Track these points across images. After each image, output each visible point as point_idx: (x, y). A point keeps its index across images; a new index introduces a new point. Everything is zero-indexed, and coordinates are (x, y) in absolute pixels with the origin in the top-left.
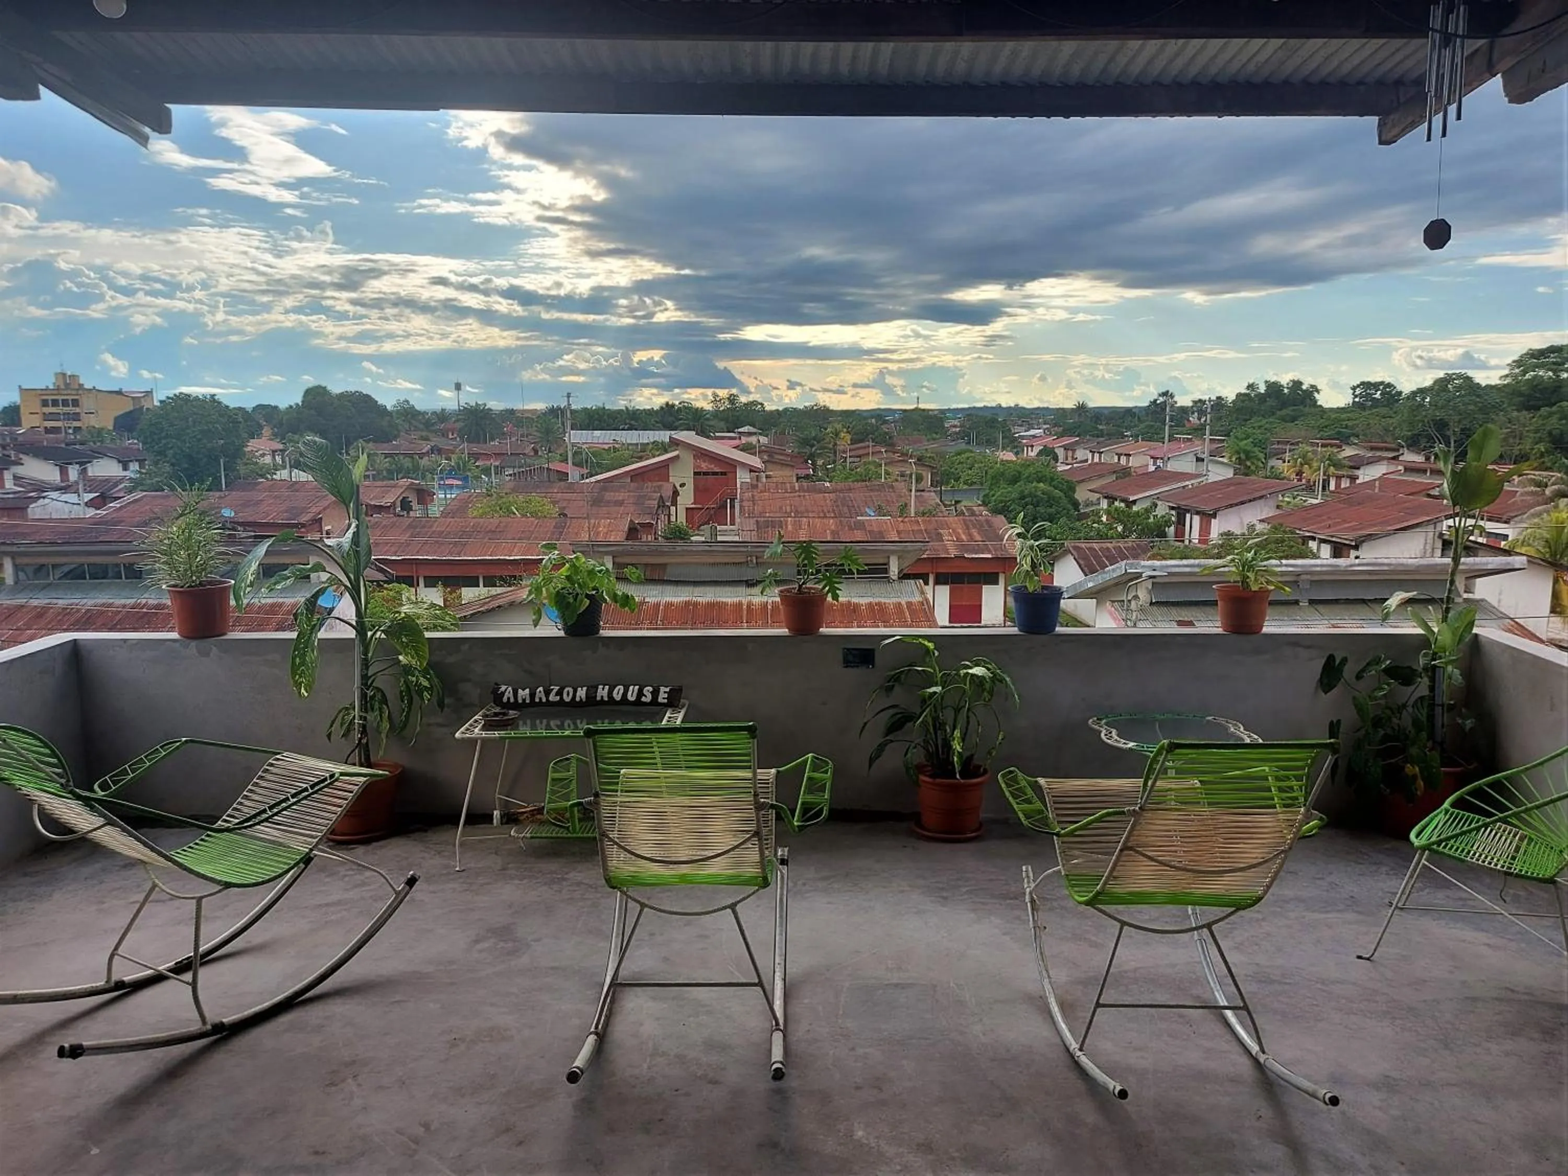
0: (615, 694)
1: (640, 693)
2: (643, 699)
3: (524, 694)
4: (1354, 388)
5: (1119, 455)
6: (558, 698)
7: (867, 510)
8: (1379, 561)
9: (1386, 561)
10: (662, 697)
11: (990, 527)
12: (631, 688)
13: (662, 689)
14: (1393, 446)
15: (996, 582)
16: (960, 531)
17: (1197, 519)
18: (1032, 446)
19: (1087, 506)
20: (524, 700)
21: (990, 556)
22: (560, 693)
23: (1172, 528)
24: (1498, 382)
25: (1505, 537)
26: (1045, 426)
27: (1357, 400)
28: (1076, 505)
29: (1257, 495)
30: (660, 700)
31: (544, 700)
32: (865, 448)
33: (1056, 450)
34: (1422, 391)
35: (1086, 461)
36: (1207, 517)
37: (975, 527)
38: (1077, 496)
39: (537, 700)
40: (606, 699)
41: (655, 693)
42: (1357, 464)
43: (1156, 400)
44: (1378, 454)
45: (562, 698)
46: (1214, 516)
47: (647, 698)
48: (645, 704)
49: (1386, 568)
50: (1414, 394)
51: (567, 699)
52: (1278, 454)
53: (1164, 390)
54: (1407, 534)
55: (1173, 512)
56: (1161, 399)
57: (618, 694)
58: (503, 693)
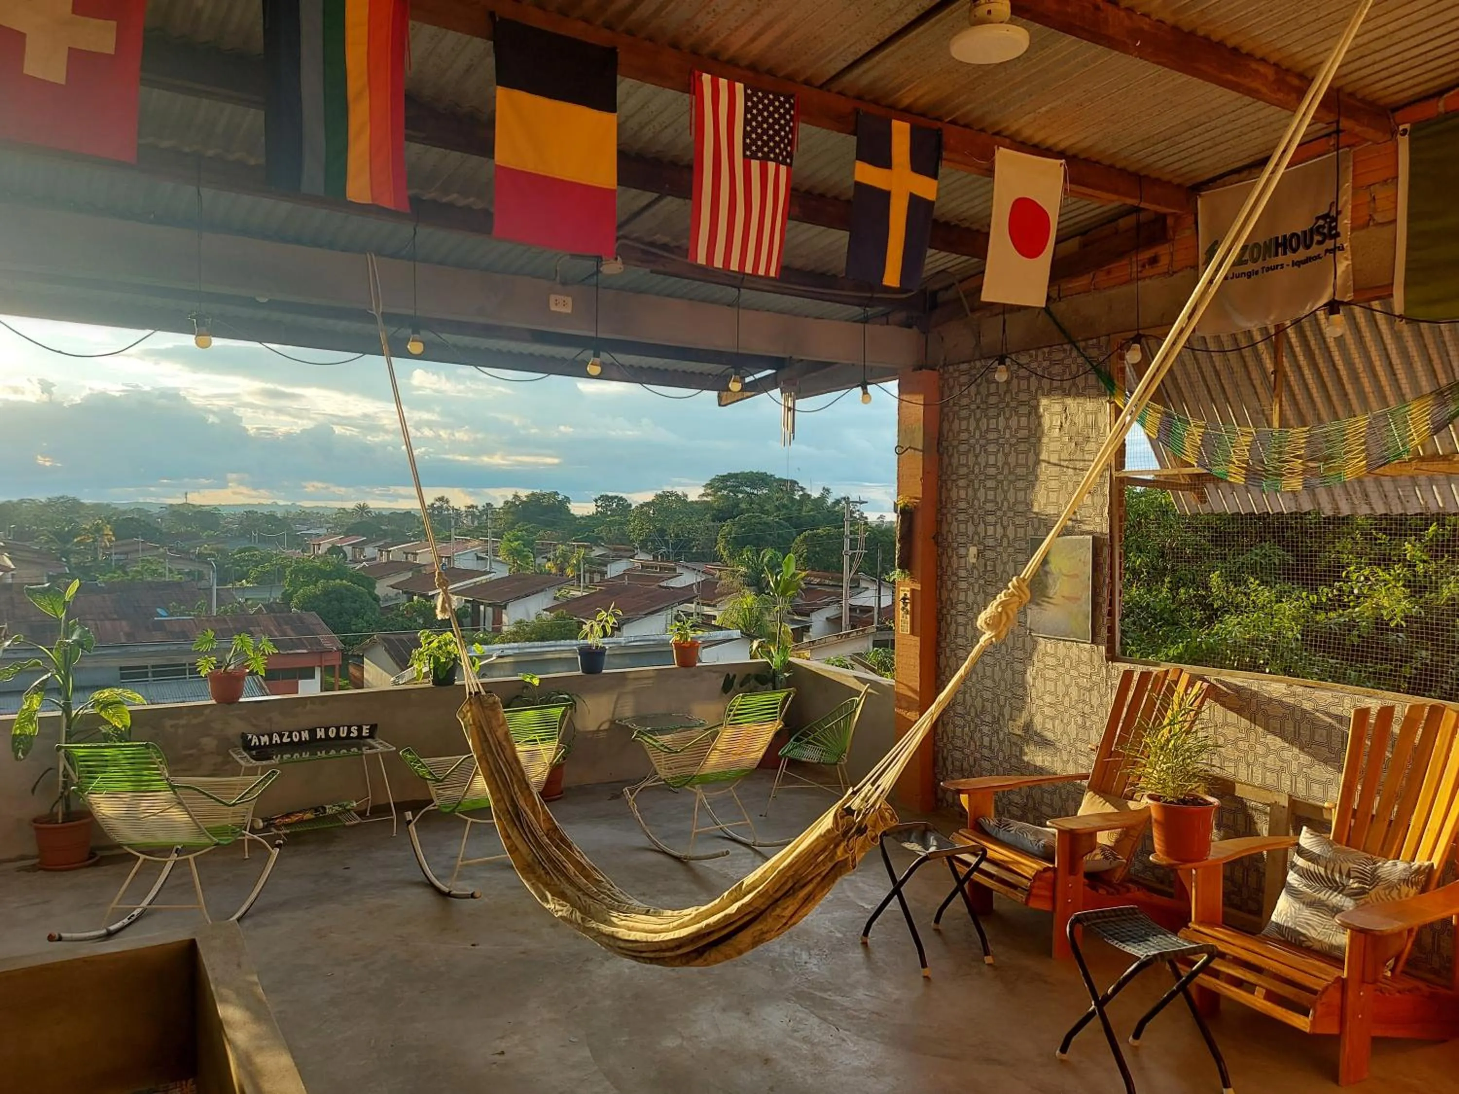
0: (330, 733)
1: (349, 732)
2: (352, 735)
3: (265, 739)
4: (596, 501)
5: (407, 554)
6: (289, 740)
7: (159, 610)
8: (647, 638)
9: (652, 638)
10: (365, 732)
11: (302, 622)
12: (341, 729)
13: (365, 727)
14: (630, 547)
15: (312, 677)
16: (272, 628)
17: (490, 610)
18: (319, 545)
19: (387, 601)
20: (265, 743)
21: (305, 651)
22: (290, 736)
23: (469, 619)
24: (697, 499)
25: (714, 617)
26: (328, 526)
27: (599, 509)
28: (376, 599)
29: (539, 588)
30: (364, 734)
31: (279, 742)
32: (133, 543)
33: (345, 549)
34: (647, 504)
35: (375, 559)
36: (499, 608)
37: (287, 624)
38: (376, 592)
39: (274, 742)
40: (323, 737)
41: (360, 730)
42: (604, 562)
43: (433, 504)
44: (621, 553)
45: (292, 740)
46: (505, 607)
47: (354, 734)
48: (352, 738)
49: (652, 643)
50: (642, 506)
51: (296, 740)
52: (544, 553)
53: (440, 496)
54: (655, 616)
55: (469, 605)
56: (438, 504)
57: (332, 733)
58: (251, 740)
